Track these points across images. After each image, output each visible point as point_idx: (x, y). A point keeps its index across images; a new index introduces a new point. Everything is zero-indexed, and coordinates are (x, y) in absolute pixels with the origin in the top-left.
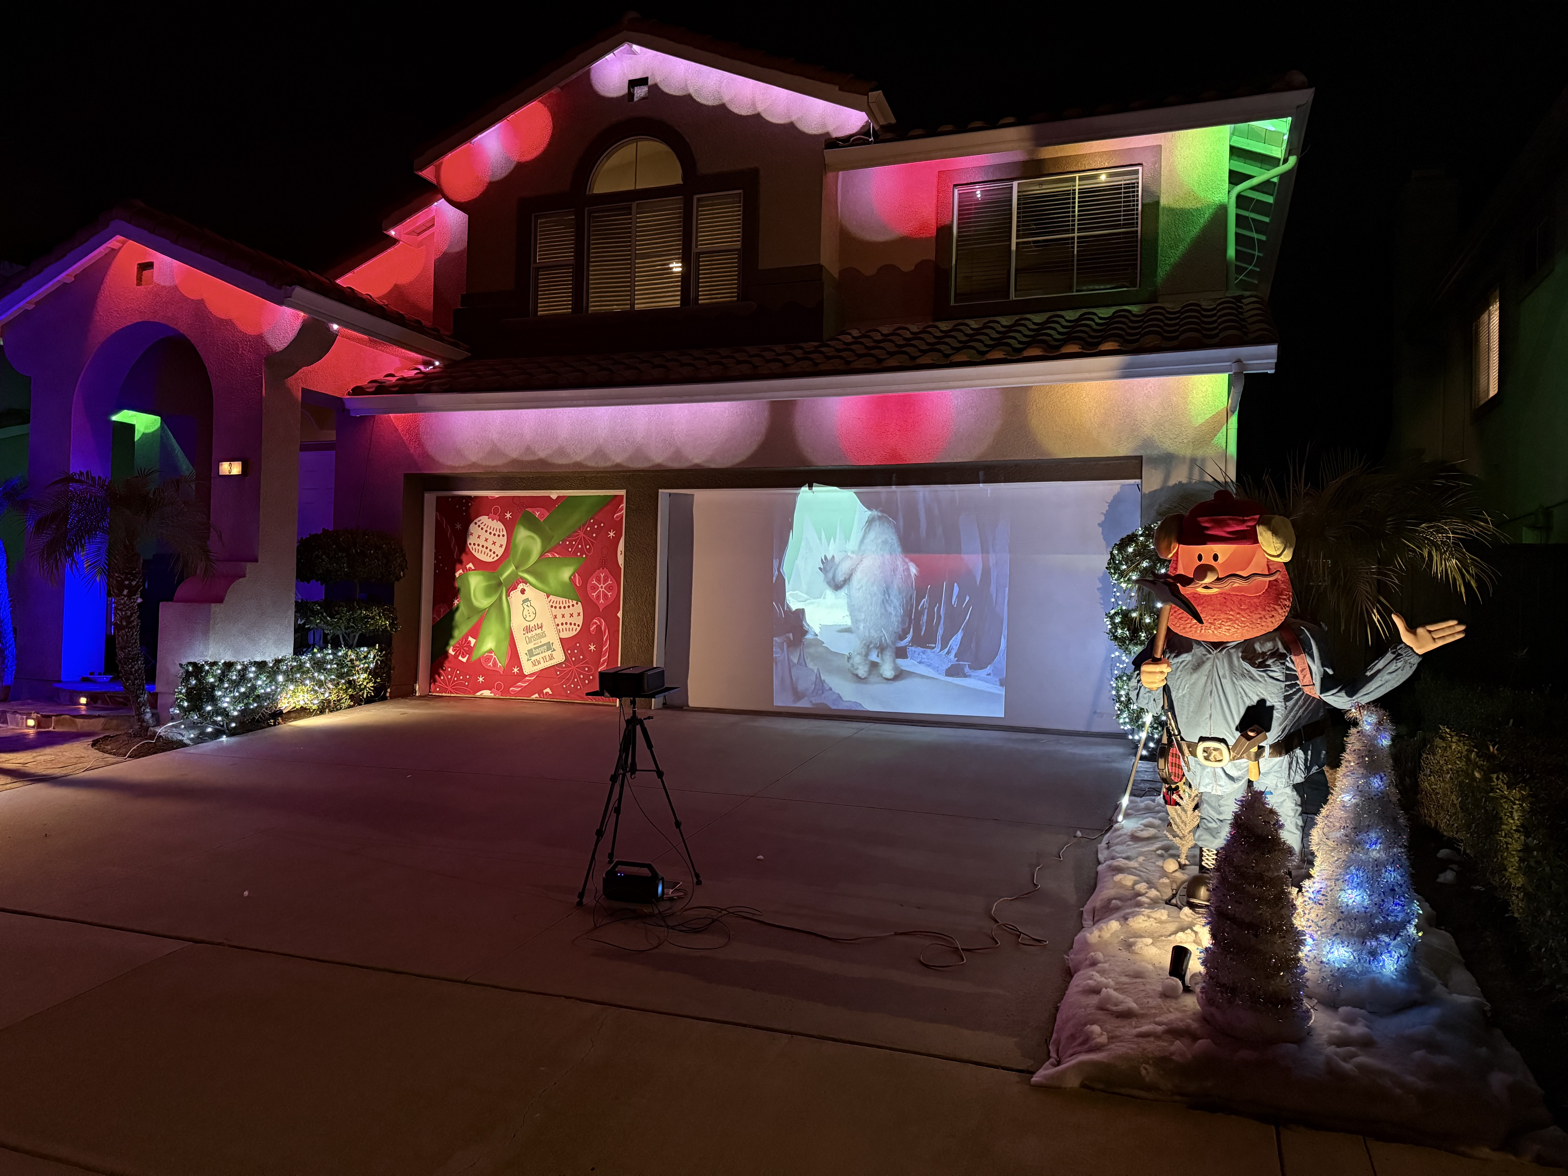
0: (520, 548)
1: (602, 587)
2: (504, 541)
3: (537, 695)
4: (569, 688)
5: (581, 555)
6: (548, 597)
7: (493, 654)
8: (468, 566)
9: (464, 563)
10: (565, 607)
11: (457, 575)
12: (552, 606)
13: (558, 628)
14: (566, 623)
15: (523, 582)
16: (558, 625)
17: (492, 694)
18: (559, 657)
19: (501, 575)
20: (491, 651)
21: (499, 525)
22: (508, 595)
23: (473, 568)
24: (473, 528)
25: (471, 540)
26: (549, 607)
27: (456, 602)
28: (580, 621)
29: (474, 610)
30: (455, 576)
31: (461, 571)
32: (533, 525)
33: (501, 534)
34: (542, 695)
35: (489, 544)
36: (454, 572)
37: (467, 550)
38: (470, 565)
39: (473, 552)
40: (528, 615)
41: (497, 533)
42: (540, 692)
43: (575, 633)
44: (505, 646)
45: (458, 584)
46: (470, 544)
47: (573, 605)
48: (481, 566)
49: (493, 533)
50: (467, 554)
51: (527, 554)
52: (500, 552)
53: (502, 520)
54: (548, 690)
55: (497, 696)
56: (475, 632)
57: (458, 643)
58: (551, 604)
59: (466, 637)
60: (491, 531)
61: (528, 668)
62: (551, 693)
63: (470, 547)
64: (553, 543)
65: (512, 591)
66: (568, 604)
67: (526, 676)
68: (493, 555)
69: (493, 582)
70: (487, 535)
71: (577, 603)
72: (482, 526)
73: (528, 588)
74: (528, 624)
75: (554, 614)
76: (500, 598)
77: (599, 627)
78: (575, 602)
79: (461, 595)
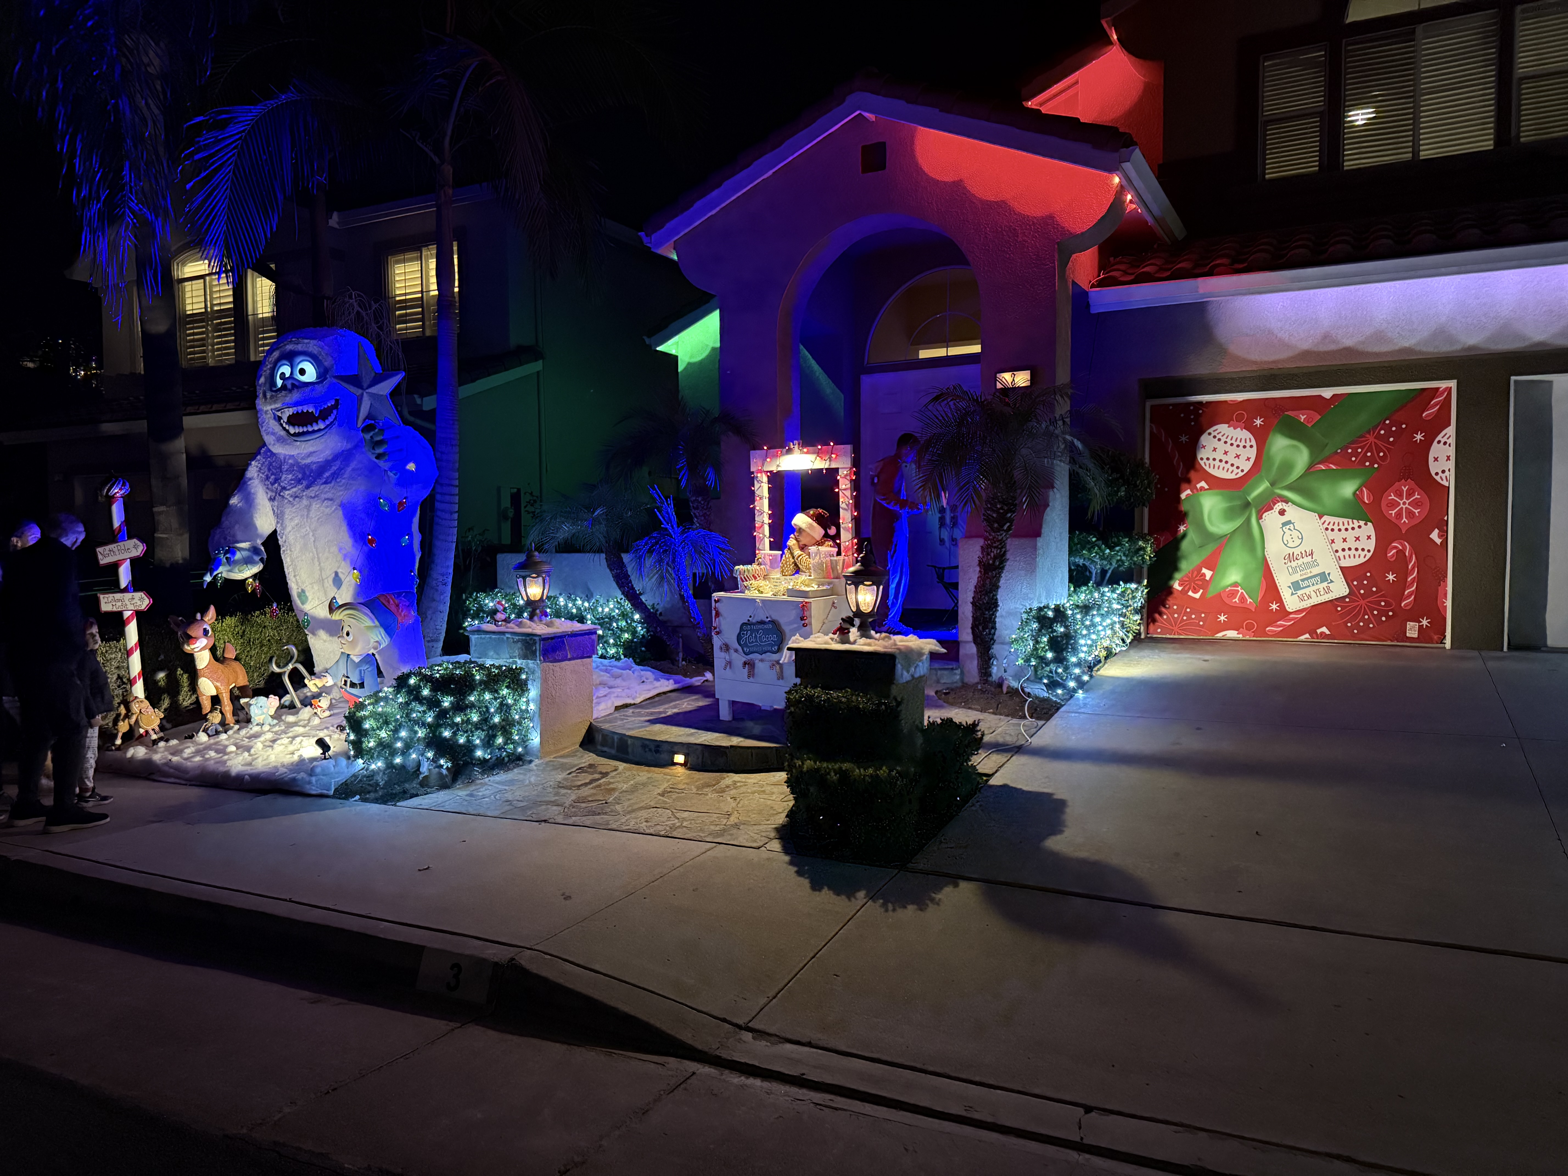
0: (1277, 461)
1: (1404, 503)
2: (1253, 453)
3: (1307, 636)
4: (1357, 626)
5: (1372, 465)
6: (1321, 517)
7: (1239, 589)
8: (1198, 486)
9: (1193, 483)
10: (1346, 530)
11: (1183, 496)
12: (1327, 529)
13: (1337, 554)
14: (1350, 549)
15: (1282, 501)
16: (1337, 551)
17: (1241, 636)
18: (1340, 588)
19: (1249, 495)
20: (1236, 585)
21: (1245, 434)
22: (1260, 517)
23: (1206, 487)
24: (1205, 439)
25: (1202, 454)
26: (1323, 530)
27: (1182, 528)
28: (1371, 545)
29: (1208, 537)
30: (1179, 498)
31: (1188, 492)
32: (1295, 431)
33: (1248, 445)
34: (1314, 635)
35: (1230, 458)
36: (1179, 492)
37: (1197, 466)
38: (1203, 484)
39: (1207, 468)
40: (1290, 541)
41: (1242, 445)
42: (1313, 633)
43: (1362, 560)
44: (1257, 580)
45: (1184, 507)
46: (1202, 459)
47: (1360, 527)
48: (1217, 484)
49: (1235, 444)
50: (1196, 470)
51: (1287, 467)
52: (1247, 466)
53: (1249, 427)
54: (1324, 629)
55: (1247, 638)
56: (1212, 563)
57: (1186, 576)
58: (1326, 525)
59: (1199, 569)
60: (1233, 441)
61: (1292, 602)
62: (1328, 632)
63: (1202, 463)
64: (1327, 452)
65: (1266, 511)
66: (1351, 525)
67: (1291, 613)
68: (1236, 471)
69: (1238, 503)
70: (1227, 447)
71: (1366, 524)
72: (1218, 436)
73: (1289, 508)
74: (1291, 551)
75: (1331, 538)
76: (1248, 521)
77: (1401, 552)
78: (1362, 523)
79: (1189, 519)
